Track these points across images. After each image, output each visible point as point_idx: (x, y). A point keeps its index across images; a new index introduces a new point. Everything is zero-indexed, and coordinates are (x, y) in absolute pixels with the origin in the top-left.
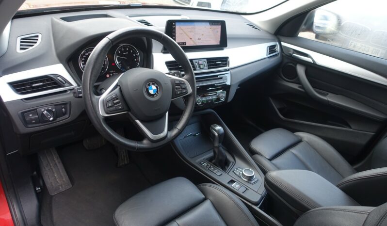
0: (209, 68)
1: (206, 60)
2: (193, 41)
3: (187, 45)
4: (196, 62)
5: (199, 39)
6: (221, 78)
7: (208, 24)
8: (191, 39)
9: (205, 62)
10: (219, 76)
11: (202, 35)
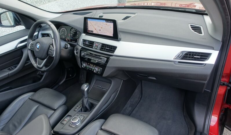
0: (100, 50)
1: (101, 44)
2: (97, 31)
3: (94, 33)
4: (95, 44)
5: (100, 30)
6: (101, 58)
7: (105, 21)
8: (95, 29)
9: (100, 45)
10: (101, 57)
11: (102, 28)
